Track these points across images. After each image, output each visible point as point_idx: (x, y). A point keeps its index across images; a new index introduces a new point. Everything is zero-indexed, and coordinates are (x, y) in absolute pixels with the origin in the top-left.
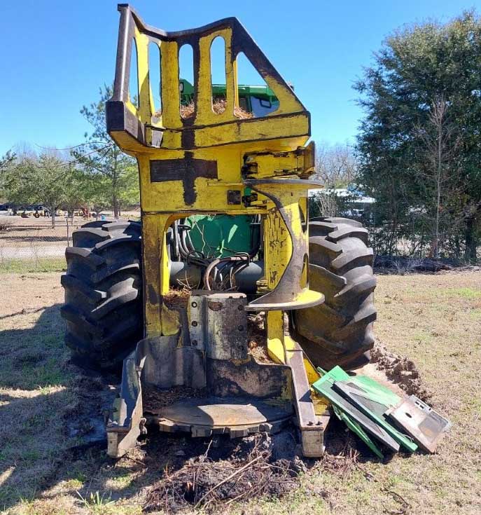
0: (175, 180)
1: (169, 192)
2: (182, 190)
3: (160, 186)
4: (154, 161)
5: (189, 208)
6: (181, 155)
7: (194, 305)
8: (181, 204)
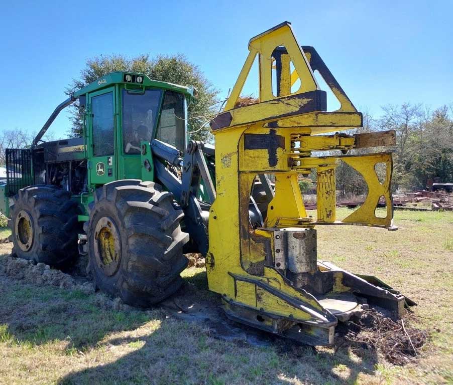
0: (263, 149)
1: (258, 157)
2: (268, 156)
3: (251, 152)
4: (248, 134)
5: (272, 169)
6: (267, 131)
7: (278, 237)
8: (266, 166)
